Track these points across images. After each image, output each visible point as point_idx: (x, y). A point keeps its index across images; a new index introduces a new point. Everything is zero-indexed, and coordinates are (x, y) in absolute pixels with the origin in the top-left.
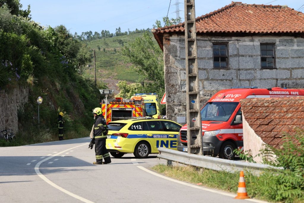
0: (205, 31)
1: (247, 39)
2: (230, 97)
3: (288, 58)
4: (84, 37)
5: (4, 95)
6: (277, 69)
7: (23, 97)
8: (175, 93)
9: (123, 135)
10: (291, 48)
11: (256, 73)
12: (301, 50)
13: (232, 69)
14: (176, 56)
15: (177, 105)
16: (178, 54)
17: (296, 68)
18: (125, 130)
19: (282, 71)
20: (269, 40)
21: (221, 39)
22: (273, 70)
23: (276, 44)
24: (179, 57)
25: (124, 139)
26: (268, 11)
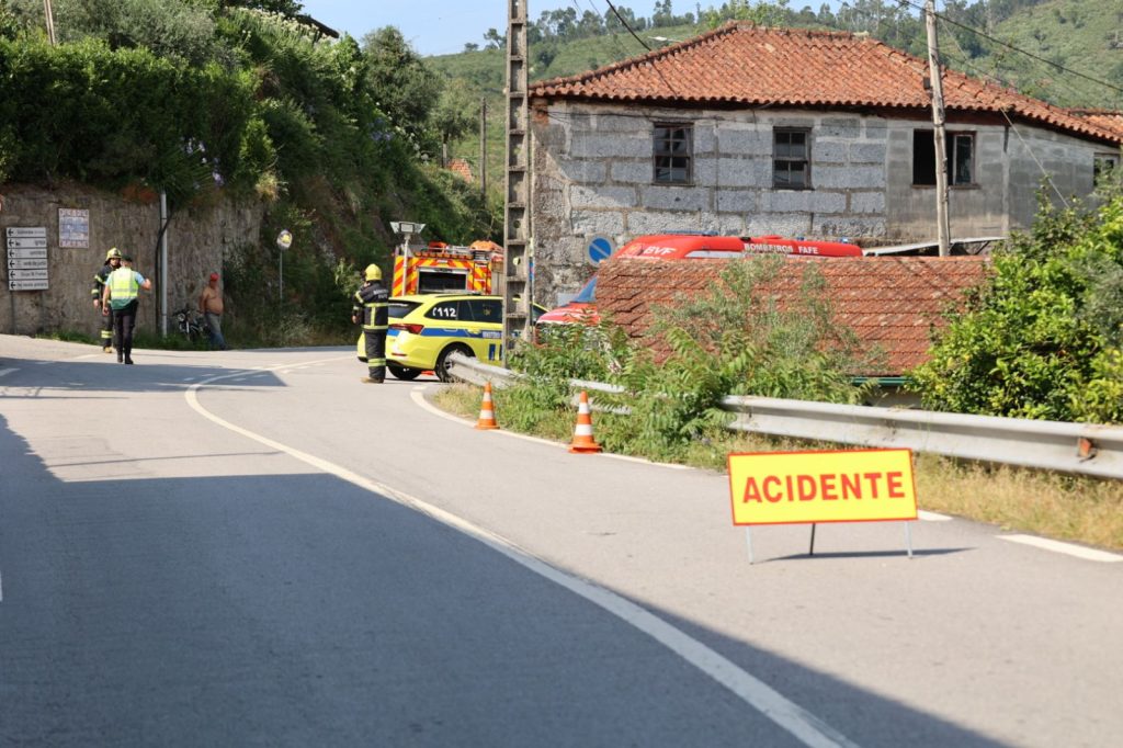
0: (633, 95)
1: (740, 115)
2: (653, 254)
3: (841, 165)
4: (548, 28)
5: (186, 225)
6: (813, 189)
7: (242, 230)
8: (556, 238)
9: (412, 329)
10: (848, 141)
11: (759, 196)
12: (875, 146)
13: (700, 186)
14: (562, 152)
15: (560, 267)
16: (567, 146)
17: (861, 190)
18: (416, 317)
19: (824, 195)
20: (797, 120)
21: (675, 115)
22: (805, 192)
23: (813, 130)
24: (570, 154)
25: (413, 336)
26: (815, 46)
